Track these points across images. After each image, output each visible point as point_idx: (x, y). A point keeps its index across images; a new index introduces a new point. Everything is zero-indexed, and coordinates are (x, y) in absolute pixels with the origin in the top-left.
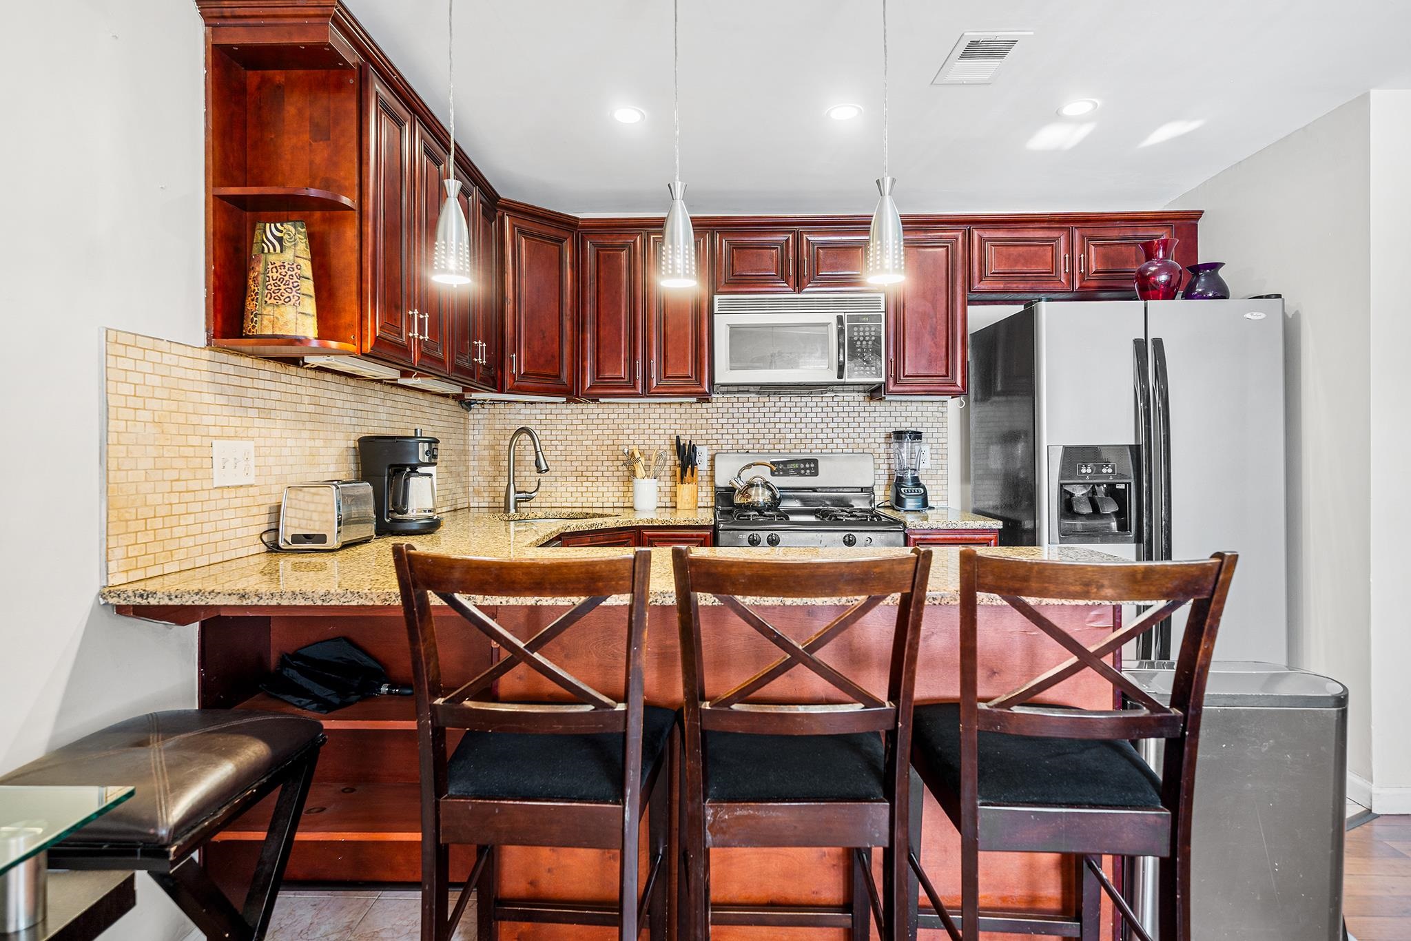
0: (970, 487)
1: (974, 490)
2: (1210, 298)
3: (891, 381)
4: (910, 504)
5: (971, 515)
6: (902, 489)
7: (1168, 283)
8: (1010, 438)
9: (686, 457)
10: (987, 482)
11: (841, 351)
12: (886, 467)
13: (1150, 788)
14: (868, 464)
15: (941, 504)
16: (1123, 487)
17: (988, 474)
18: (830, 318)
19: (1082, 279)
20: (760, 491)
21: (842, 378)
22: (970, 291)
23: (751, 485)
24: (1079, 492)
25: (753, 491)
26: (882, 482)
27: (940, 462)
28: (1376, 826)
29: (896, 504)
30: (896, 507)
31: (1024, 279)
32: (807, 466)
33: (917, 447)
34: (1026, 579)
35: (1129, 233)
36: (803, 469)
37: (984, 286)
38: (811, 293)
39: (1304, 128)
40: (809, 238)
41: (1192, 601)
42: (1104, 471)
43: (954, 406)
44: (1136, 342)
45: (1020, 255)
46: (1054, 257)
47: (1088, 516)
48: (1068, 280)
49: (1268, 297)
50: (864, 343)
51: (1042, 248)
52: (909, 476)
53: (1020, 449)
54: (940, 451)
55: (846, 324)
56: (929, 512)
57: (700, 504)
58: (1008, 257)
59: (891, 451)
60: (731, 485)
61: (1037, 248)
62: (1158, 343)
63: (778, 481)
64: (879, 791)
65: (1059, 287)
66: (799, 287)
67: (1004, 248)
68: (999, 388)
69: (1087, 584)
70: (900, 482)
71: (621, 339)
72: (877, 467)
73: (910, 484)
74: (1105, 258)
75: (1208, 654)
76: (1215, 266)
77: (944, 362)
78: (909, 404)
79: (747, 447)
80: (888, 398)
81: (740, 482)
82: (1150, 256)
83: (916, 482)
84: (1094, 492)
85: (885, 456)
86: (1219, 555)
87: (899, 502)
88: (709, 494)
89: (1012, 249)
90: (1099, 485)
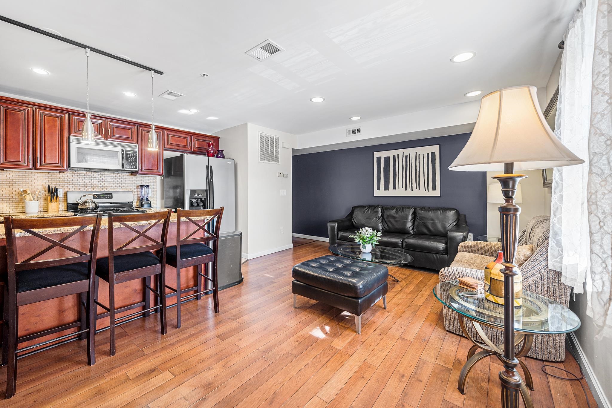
0: (164, 201)
1: (165, 202)
2: (221, 158)
3: (140, 170)
4: (146, 206)
5: (164, 208)
6: (143, 202)
7: (213, 153)
8: (175, 187)
9: (52, 193)
10: (169, 199)
11: (123, 159)
12: (137, 195)
13: (211, 251)
14: (131, 195)
15: (155, 206)
16: (204, 199)
17: (169, 197)
18: (119, 150)
19: (194, 149)
20: (90, 204)
21: (123, 168)
22: (164, 147)
23: (86, 202)
24: (194, 201)
25: (87, 204)
26: (135, 200)
27: (154, 194)
28: (249, 261)
29: (141, 206)
30: (141, 207)
31: (179, 146)
32: (108, 195)
33: (147, 190)
34: (190, 214)
35: (205, 139)
36: (106, 196)
37: (168, 146)
38: (110, 140)
39: (238, 126)
40: (110, 123)
41: (217, 216)
42: (200, 195)
43: (158, 178)
44: (207, 166)
45: (178, 140)
46: (187, 142)
47: (196, 206)
48: (190, 148)
49: (232, 159)
50: (131, 158)
51: (184, 139)
52: (145, 198)
53: (178, 190)
54: (154, 191)
55: (125, 152)
56: (151, 208)
57: (60, 210)
58: (175, 140)
59: (138, 191)
60: (77, 202)
61: (182, 139)
62: (211, 167)
63: (97, 201)
64: (158, 262)
65: (188, 150)
66: (106, 138)
67: (174, 137)
68: (173, 174)
69: (201, 214)
70: (142, 199)
71: (20, 147)
72: (134, 195)
73: (145, 200)
74: (199, 144)
75: (220, 225)
76: (222, 151)
77: (157, 166)
78: (144, 177)
79: (82, 189)
80: (138, 175)
81: (81, 201)
82: (209, 146)
83: (147, 200)
84: (197, 200)
85: (136, 192)
86: (221, 207)
87: (142, 205)
88: (63, 206)
89: (176, 138)
90: (198, 199)
